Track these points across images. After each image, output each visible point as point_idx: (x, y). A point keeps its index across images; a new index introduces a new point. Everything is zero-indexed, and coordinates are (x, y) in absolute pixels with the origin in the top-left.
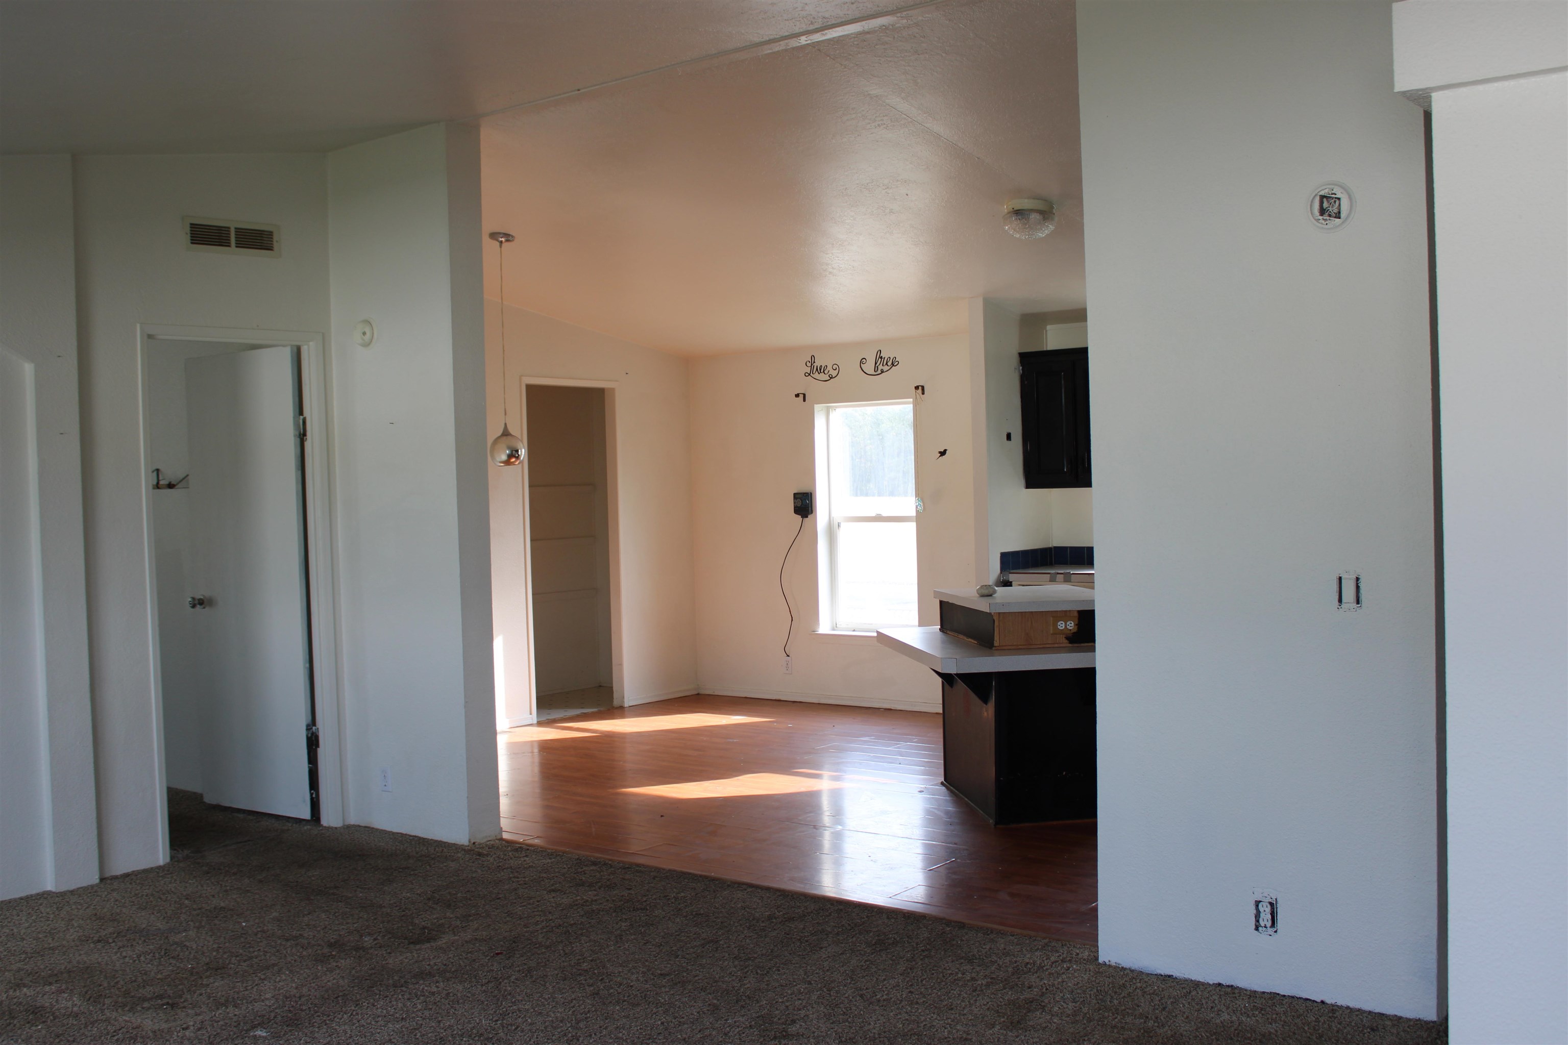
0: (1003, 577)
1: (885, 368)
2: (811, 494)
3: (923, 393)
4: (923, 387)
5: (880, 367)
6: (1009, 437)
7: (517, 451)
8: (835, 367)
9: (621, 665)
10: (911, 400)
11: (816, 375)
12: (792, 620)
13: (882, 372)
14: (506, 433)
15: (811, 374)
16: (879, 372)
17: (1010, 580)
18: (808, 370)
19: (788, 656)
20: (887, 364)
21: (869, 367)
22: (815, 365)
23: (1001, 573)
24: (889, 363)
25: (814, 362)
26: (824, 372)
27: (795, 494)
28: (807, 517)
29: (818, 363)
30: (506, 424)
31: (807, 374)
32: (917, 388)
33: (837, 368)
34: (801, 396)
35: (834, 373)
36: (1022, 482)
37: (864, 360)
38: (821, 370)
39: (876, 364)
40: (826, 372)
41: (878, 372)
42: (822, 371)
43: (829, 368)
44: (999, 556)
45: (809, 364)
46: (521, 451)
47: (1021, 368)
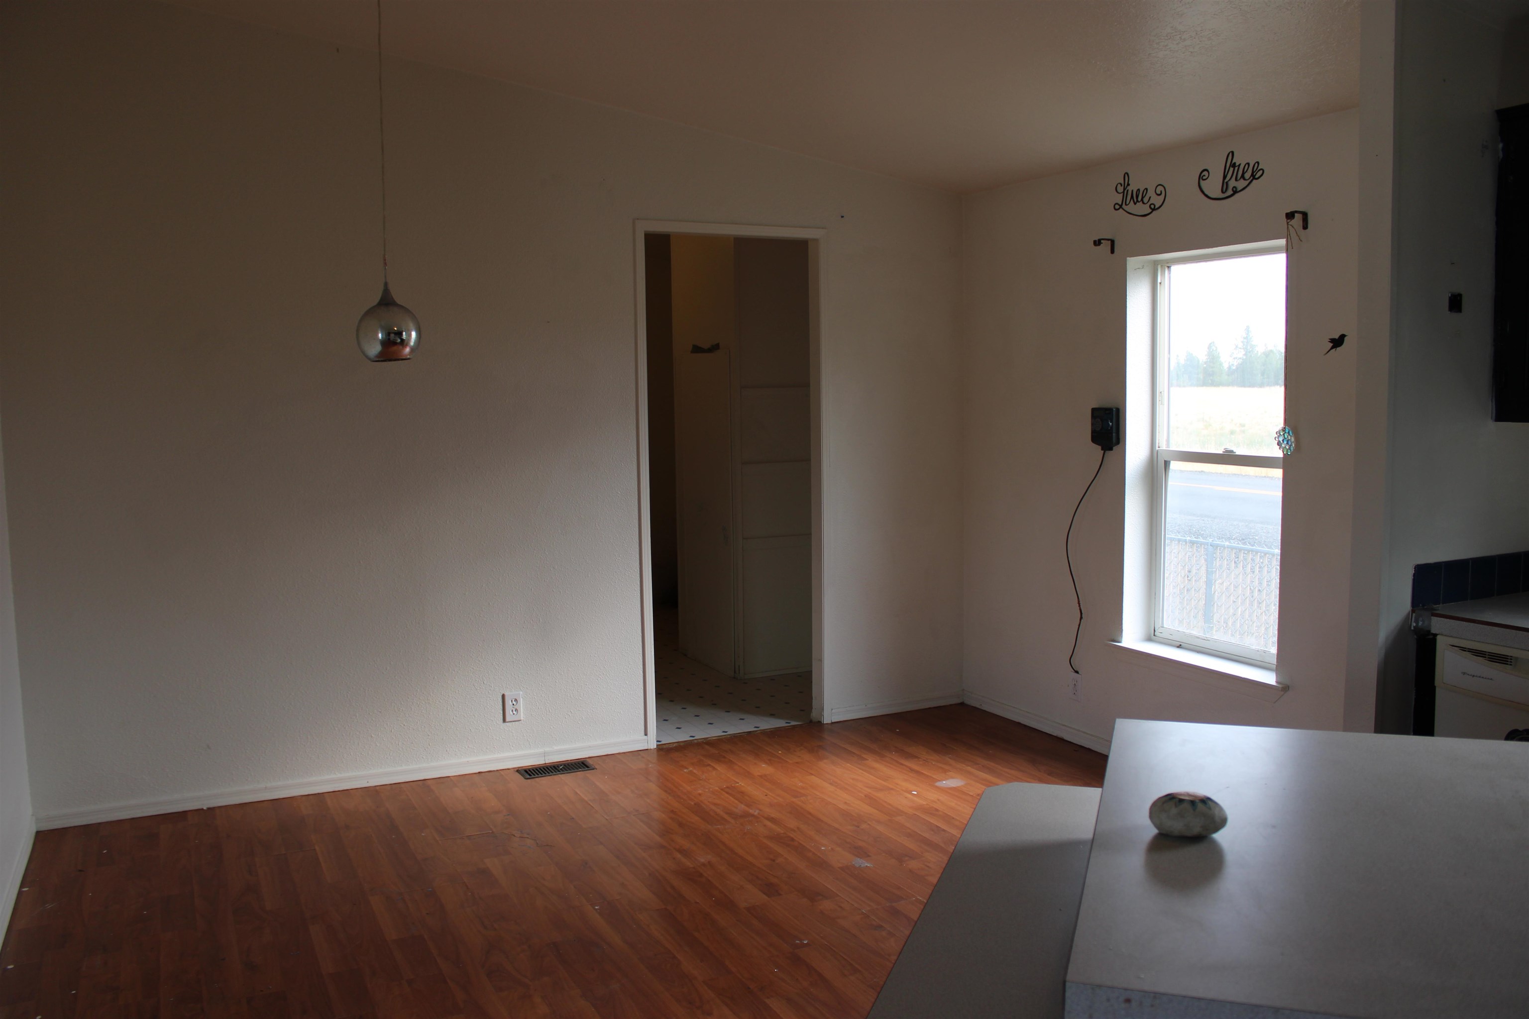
0: (1417, 621)
1: (1241, 184)
2: (1118, 410)
3: (1305, 227)
4: (1305, 215)
5: (1232, 183)
6: (1455, 303)
7: (399, 334)
8: (1160, 189)
9: (821, 660)
10: (1282, 242)
11: (1131, 207)
12: (1081, 618)
13: (1235, 191)
14: (387, 302)
15: (1124, 206)
16: (1230, 192)
17: (1433, 631)
18: (1119, 199)
19: (1077, 672)
20: (1243, 177)
21: (1213, 186)
22: (1130, 188)
23: (1413, 611)
24: (1248, 175)
25: (1128, 185)
26: (1142, 200)
27: (1093, 410)
28: (1111, 449)
29: (1133, 187)
30: (386, 284)
31: (1117, 207)
32: (1290, 216)
33: (1162, 191)
34: (1105, 246)
35: (1157, 201)
36: (1490, 407)
37: (1205, 173)
38: (1138, 197)
39: (1225, 177)
40: (1145, 200)
41: (1228, 192)
42: (1140, 199)
43: (1151, 193)
44: (1412, 572)
45: (1120, 189)
46: (410, 335)
47: (1501, 146)
